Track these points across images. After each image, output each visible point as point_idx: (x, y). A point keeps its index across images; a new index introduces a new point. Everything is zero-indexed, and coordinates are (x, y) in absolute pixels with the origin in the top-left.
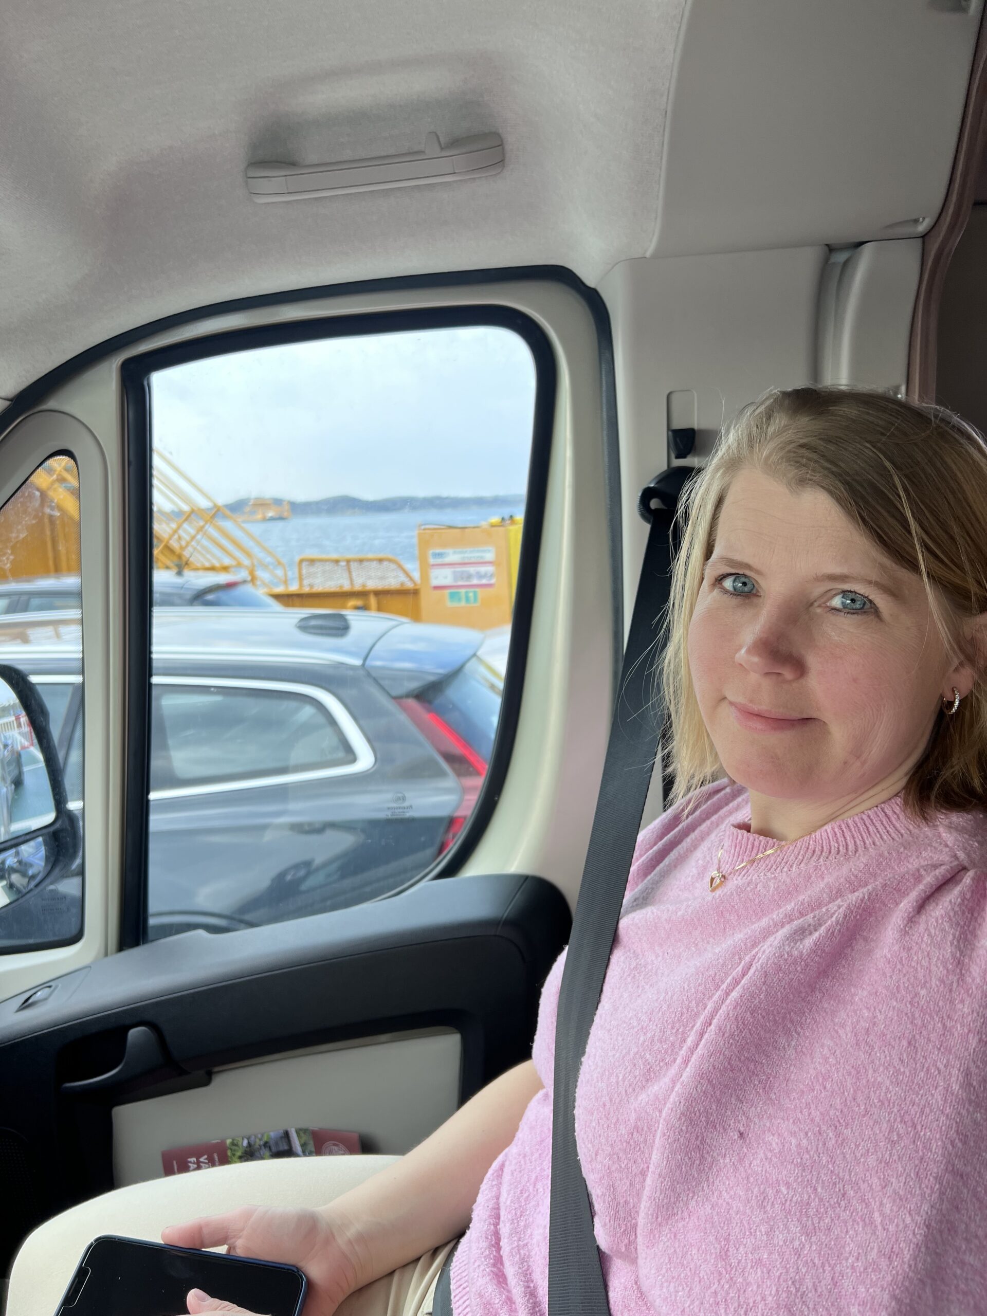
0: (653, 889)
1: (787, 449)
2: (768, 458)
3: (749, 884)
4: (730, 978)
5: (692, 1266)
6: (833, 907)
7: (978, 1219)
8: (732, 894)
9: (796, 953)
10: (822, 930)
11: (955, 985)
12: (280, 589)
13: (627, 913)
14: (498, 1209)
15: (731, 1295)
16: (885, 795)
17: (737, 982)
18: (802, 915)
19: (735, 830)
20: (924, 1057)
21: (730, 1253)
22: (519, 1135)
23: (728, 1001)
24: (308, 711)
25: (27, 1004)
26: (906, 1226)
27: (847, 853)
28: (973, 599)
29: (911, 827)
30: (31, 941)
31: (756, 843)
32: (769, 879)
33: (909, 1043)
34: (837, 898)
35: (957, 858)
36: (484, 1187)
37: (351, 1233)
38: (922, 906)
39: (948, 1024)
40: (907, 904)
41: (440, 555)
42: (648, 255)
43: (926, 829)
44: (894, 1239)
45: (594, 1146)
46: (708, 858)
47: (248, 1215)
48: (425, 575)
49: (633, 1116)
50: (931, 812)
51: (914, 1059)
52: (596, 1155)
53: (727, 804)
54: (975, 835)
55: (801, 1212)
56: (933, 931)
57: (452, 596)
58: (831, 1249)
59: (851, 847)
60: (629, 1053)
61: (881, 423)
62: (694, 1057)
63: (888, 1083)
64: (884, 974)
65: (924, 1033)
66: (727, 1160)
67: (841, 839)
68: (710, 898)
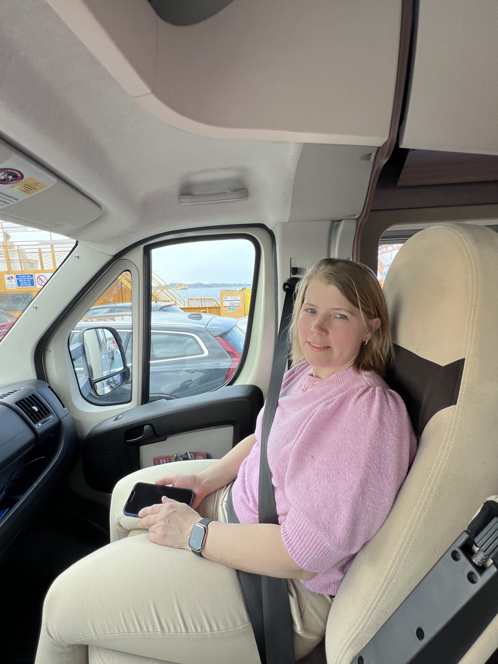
0: (287, 391)
1: (325, 274)
2: (320, 276)
3: (313, 391)
4: (309, 416)
5: (299, 491)
6: (336, 397)
7: (373, 478)
8: (309, 393)
9: (326, 409)
10: (333, 403)
11: (367, 418)
12: (183, 306)
13: (280, 398)
14: (244, 473)
15: (309, 498)
16: (348, 367)
17: (311, 417)
18: (328, 399)
19: (309, 376)
20: (360, 436)
21: (309, 488)
22: (250, 454)
23: (309, 422)
24: (191, 340)
25: (116, 419)
26: (355, 481)
27: (339, 382)
28: (373, 315)
29: (355, 375)
30: (117, 402)
31: (315, 380)
32: (318, 390)
33: (356, 433)
34: (336, 395)
35: (367, 384)
36: (241, 468)
37: (206, 480)
38: (359, 397)
39: (366, 428)
40: (355, 396)
41: (225, 298)
42: (286, 221)
43: (359, 376)
44: (352, 484)
45: (273, 460)
46: (302, 383)
47: (178, 476)
48: (222, 303)
49: (283, 452)
50: (360, 371)
51: (357, 437)
52: (273, 463)
53: (306, 368)
54: (372, 377)
55: (328, 477)
56: (362, 403)
57: (229, 309)
58: (335, 486)
59: (340, 381)
60: (282, 435)
61: (350, 268)
62: (300, 436)
63: (350, 443)
64: (349, 415)
65: (360, 430)
66: (309, 464)
67: (337, 378)
68: (303, 394)
